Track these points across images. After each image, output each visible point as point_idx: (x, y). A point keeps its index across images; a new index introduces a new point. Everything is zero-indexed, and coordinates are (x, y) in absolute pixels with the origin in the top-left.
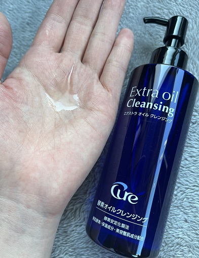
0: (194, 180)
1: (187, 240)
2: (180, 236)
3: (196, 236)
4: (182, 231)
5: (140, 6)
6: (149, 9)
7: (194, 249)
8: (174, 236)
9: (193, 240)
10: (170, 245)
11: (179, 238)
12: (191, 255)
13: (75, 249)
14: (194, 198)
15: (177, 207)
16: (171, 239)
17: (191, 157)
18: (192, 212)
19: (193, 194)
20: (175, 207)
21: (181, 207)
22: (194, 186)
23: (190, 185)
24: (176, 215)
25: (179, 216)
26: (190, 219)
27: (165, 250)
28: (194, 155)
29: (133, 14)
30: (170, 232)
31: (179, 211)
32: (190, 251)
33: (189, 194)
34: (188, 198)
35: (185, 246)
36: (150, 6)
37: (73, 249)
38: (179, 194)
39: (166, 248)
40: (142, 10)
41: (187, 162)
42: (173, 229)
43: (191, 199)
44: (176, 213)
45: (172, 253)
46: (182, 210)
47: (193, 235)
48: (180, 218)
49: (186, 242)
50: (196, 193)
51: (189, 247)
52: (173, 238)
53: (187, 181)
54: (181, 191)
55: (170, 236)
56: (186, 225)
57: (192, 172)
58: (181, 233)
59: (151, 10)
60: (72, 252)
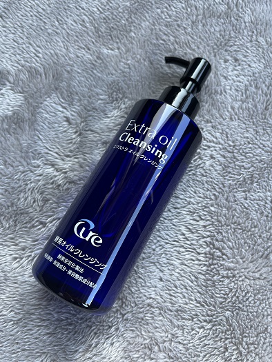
0: (174, 235)
1: (159, 301)
2: (152, 296)
3: (169, 297)
4: (155, 291)
5: (144, 26)
6: (154, 32)
7: (165, 312)
8: (145, 296)
9: (165, 301)
10: (141, 306)
11: (151, 298)
12: (161, 318)
13: (23, 306)
14: (173, 254)
15: (154, 263)
16: (142, 299)
17: (175, 208)
18: (169, 270)
19: (172, 250)
20: (152, 263)
21: (157, 264)
22: (175, 241)
23: (170, 240)
24: (151, 272)
25: (154, 274)
26: (166, 278)
27: (134, 312)
28: (179, 206)
29: (135, 34)
30: (142, 291)
31: (155, 268)
32: (160, 314)
33: (168, 250)
34: (166, 254)
35: (157, 308)
36: (155, 29)
37: (21, 305)
38: (157, 249)
39: (135, 309)
40: (145, 32)
41: (170, 214)
42: (146, 288)
43: (169, 255)
44: (151, 270)
45: (141, 315)
46: (159, 267)
47: (166, 295)
48: (155, 276)
49: (158, 303)
50: (175, 248)
51: (161, 309)
52: (145, 298)
53: (168, 235)
54: (160, 246)
55: (141, 295)
56: (160, 285)
57: (174, 225)
58: (154, 292)
59: (156, 34)
60: (19, 309)
